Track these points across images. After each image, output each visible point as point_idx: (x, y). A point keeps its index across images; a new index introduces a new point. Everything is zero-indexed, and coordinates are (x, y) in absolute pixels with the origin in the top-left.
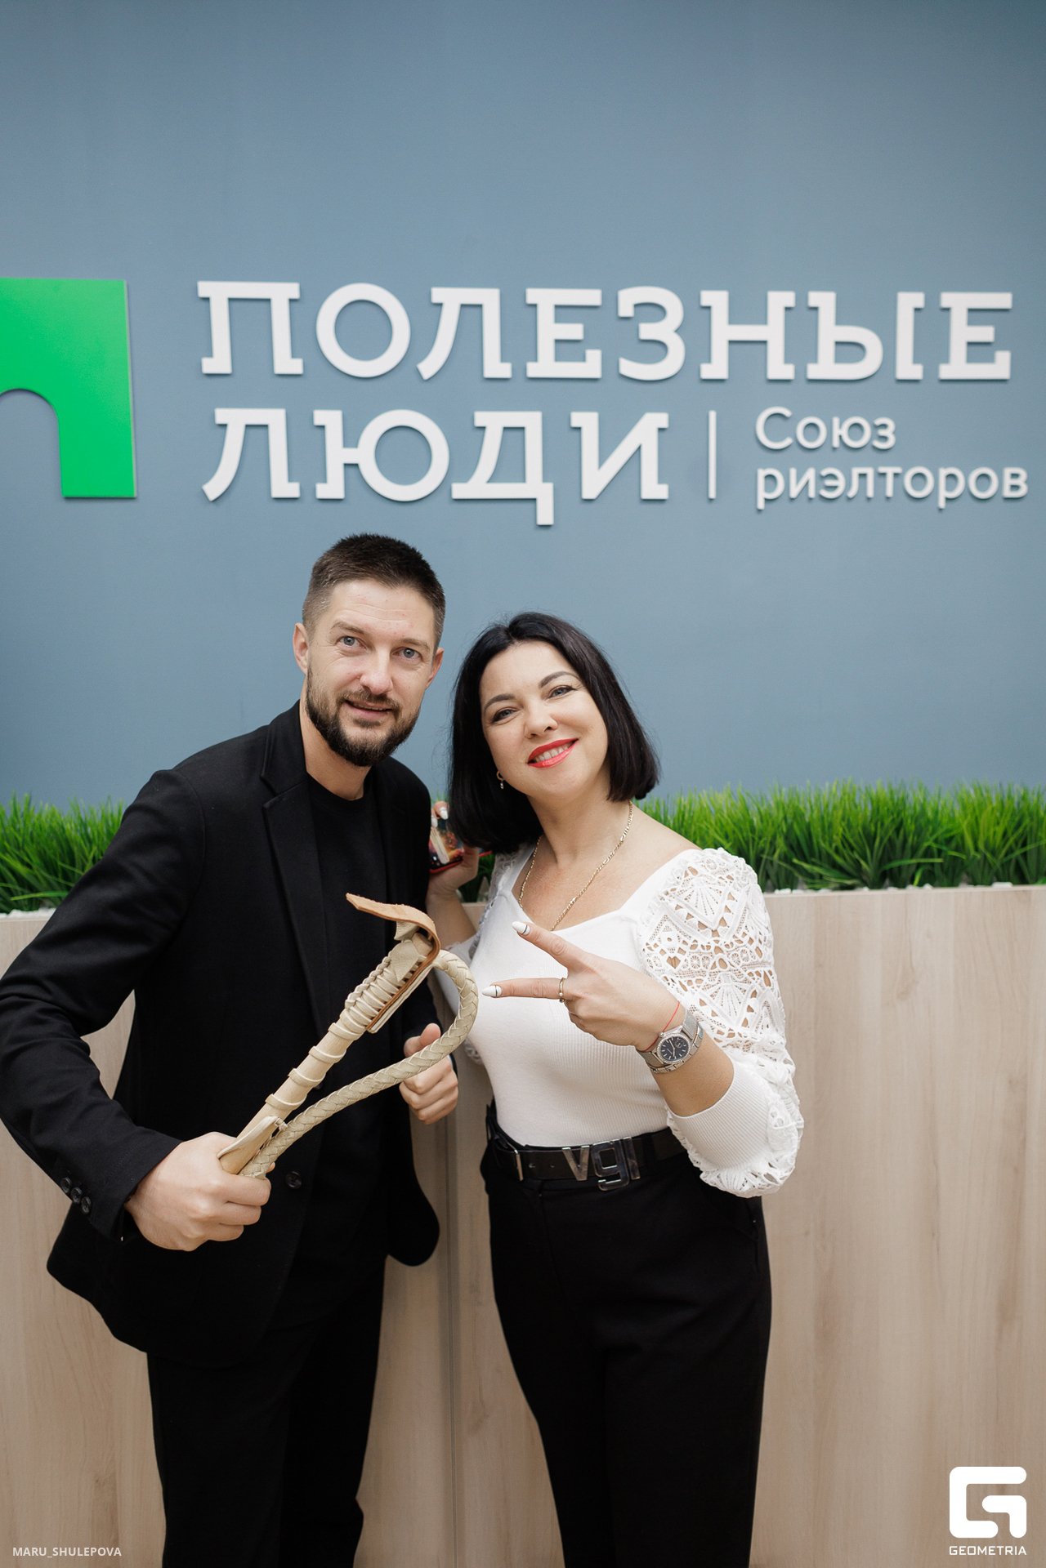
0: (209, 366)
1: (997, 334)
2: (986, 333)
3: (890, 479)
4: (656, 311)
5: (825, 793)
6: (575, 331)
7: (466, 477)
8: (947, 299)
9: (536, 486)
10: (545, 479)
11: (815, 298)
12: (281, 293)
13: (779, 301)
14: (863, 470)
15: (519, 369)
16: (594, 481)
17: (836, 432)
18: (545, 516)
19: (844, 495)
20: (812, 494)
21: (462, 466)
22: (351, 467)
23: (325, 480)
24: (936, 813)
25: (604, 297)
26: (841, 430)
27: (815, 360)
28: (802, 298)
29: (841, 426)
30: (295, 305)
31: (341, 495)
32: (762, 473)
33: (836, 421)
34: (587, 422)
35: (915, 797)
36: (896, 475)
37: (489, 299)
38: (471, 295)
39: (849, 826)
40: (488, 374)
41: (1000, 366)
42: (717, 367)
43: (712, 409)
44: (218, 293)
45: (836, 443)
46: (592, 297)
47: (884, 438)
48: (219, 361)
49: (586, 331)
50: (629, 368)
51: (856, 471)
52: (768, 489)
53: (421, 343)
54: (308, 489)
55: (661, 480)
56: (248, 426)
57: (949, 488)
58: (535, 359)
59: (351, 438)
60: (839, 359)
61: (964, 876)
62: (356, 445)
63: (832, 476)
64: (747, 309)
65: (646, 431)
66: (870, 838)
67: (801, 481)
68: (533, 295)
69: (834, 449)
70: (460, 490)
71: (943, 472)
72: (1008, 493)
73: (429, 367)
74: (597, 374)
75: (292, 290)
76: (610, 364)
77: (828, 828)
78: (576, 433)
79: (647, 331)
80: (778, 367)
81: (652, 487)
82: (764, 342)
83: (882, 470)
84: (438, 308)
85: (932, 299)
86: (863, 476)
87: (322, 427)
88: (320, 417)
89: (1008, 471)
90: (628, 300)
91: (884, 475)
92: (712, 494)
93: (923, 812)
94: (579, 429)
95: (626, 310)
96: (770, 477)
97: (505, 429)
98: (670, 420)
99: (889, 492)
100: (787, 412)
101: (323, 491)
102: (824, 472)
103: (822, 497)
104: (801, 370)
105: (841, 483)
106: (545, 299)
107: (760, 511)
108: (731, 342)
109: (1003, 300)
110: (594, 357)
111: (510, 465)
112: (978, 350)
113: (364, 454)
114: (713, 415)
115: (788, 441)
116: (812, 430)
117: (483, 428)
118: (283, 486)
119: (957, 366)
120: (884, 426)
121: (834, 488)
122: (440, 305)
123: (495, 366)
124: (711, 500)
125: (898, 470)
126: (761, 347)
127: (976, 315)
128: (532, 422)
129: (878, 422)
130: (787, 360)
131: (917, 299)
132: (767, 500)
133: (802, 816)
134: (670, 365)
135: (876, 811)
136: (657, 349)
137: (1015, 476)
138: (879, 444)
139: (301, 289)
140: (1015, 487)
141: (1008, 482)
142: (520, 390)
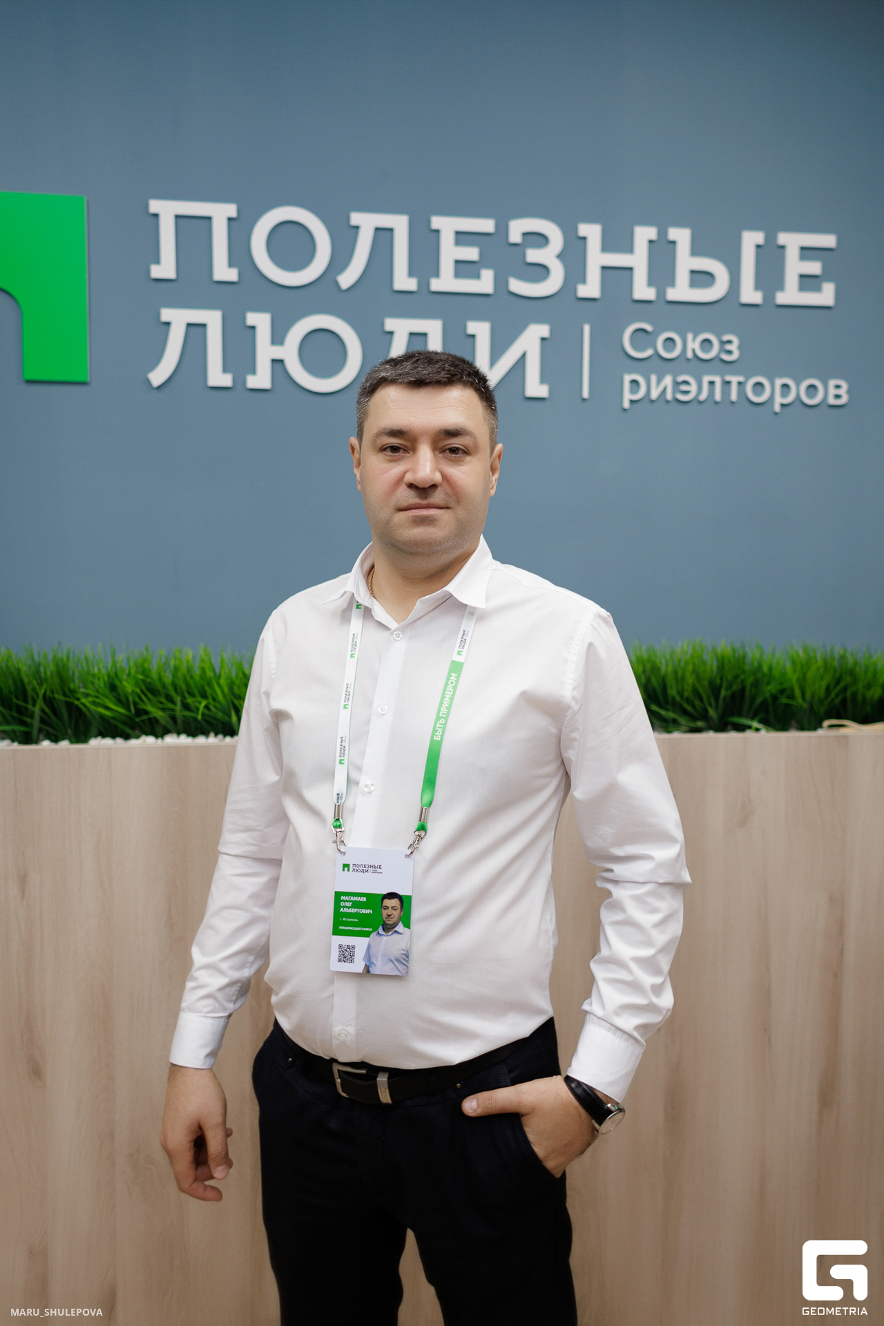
0: (157, 272)
1: (824, 268)
2: (814, 268)
3: (734, 387)
4: (539, 239)
5: (678, 650)
6: (471, 253)
8: (783, 238)
11: (675, 233)
12: (221, 213)
13: (644, 234)
14: (712, 378)
15: (424, 284)
17: (690, 346)
19: (696, 400)
20: (669, 396)
22: (278, 363)
23: (254, 373)
24: (770, 669)
25: (497, 226)
26: (694, 345)
27: (674, 286)
28: (662, 233)
29: (694, 340)
30: (233, 223)
31: (266, 384)
33: (690, 336)
34: (481, 330)
35: (753, 654)
36: (740, 383)
37: (400, 224)
38: (385, 220)
39: (698, 678)
40: (397, 287)
41: (826, 295)
42: (591, 288)
43: (587, 323)
44: (166, 210)
45: (690, 355)
46: (486, 225)
47: (730, 352)
48: (165, 268)
49: (481, 254)
50: (516, 286)
51: (706, 379)
52: (632, 392)
53: (340, 259)
54: (239, 380)
55: (542, 382)
56: (189, 325)
57: (784, 395)
58: (437, 276)
59: (278, 338)
60: (693, 285)
61: (794, 723)
62: (282, 344)
63: (686, 382)
64: (617, 240)
65: (531, 339)
66: (715, 690)
67: (660, 386)
68: (437, 222)
69: (688, 360)
71: (779, 382)
72: (832, 401)
73: (347, 279)
74: (490, 290)
75: (231, 210)
76: (500, 282)
77: (680, 680)
78: (470, 340)
79: (533, 255)
80: (642, 290)
81: (535, 387)
82: (631, 269)
83: (728, 378)
84: (355, 230)
85: (771, 237)
86: (713, 383)
87: (253, 328)
88: (252, 318)
89: (832, 383)
90: (517, 229)
91: (729, 383)
93: (760, 667)
94: (473, 336)
95: (515, 236)
96: (634, 382)
97: (411, 334)
98: (552, 331)
99: (734, 398)
100: (649, 328)
101: (253, 382)
102: (681, 378)
103: (678, 400)
104: (661, 293)
105: (693, 388)
106: (447, 226)
107: (625, 410)
108: (604, 268)
109: (829, 241)
110: (488, 276)
112: (808, 282)
113: (289, 352)
114: (587, 329)
115: (649, 352)
116: (669, 343)
117: (391, 333)
118: (217, 376)
119: (790, 295)
120: (730, 342)
121: (687, 392)
122: (357, 227)
123: (403, 281)
124: (584, 400)
125: (741, 379)
126: (628, 272)
127: (807, 252)
128: (434, 329)
129: (726, 338)
130: (650, 285)
131: (758, 237)
132: (632, 402)
133: (659, 669)
134: (552, 285)
135: (721, 666)
136: (541, 271)
137: (838, 387)
138: (725, 357)
139: (239, 211)
140: (838, 396)
141: (832, 391)
142: (424, 301)
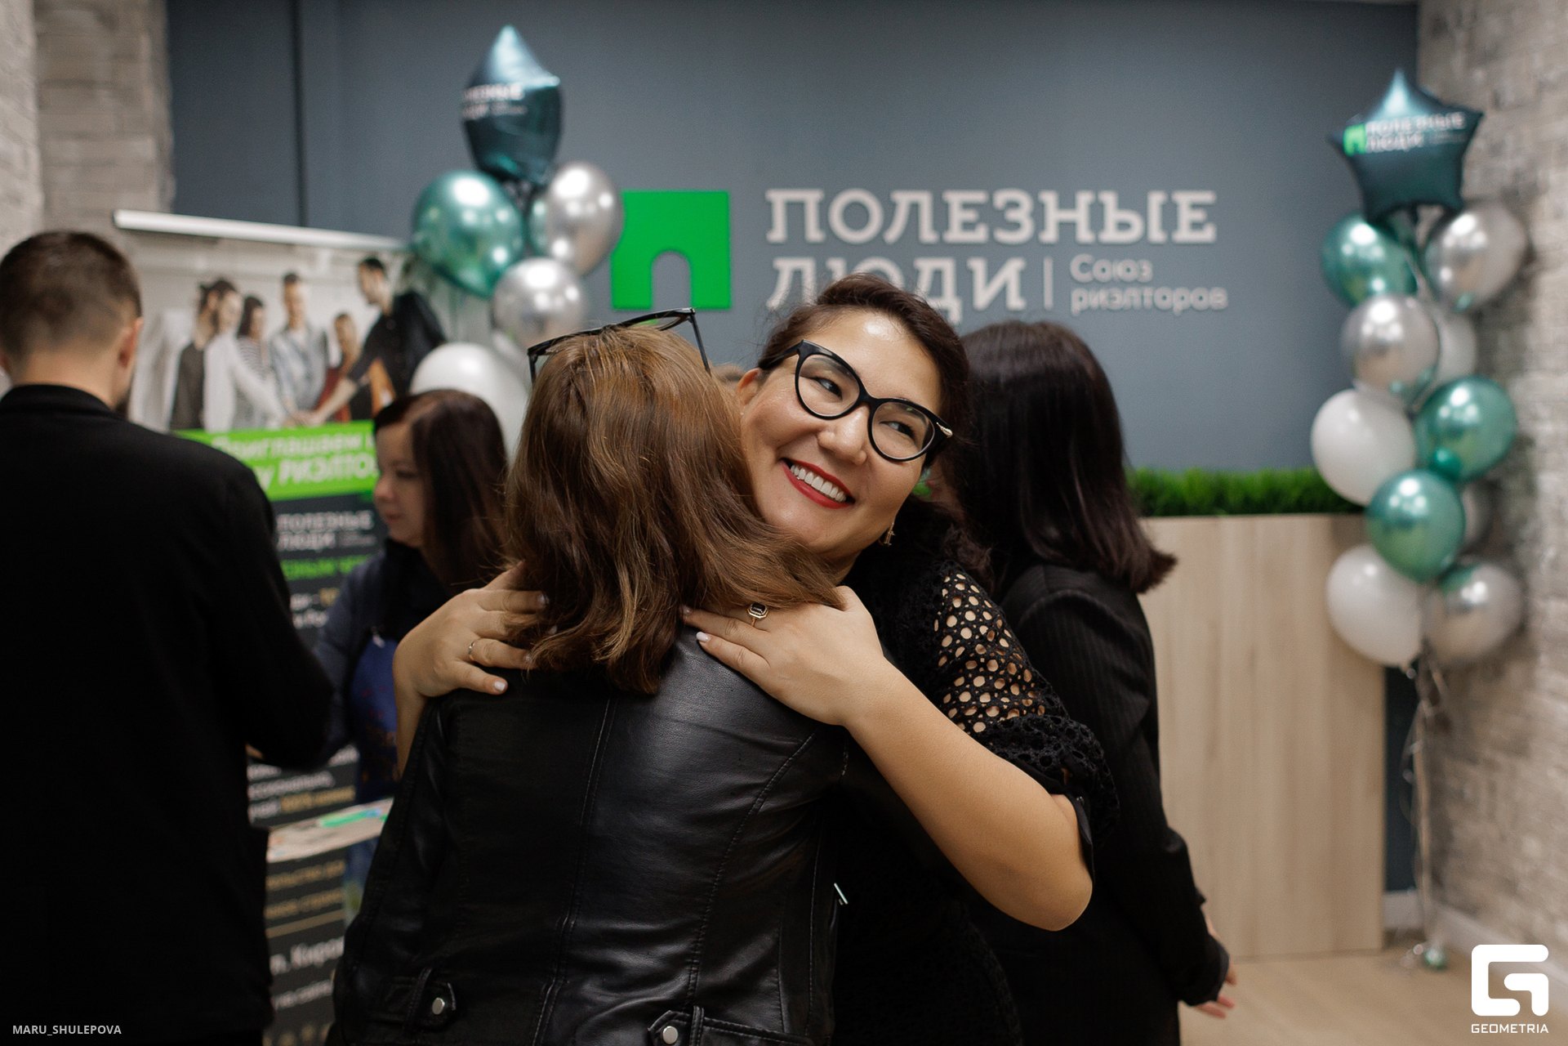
1: (1207, 217)
2: (1201, 216)
3: (1147, 299)
4: (1014, 205)
6: (971, 216)
8: (1179, 197)
9: (949, 301)
10: (954, 298)
11: (1105, 197)
12: (813, 197)
13: (1084, 199)
14: (1131, 295)
15: (940, 238)
16: (981, 298)
17: (1114, 270)
19: (1121, 308)
25: (988, 198)
27: (1104, 232)
28: (1097, 197)
30: (820, 202)
32: (1074, 295)
34: (978, 266)
36: (1151, 297)
37: (926, 199)
38: (915, 197)
40: (923, 240)
41: (1209, 234)
42: (1050, 235)
43: (1048, 259)
44: (778, 198)
46: (981, 197)
47: (1145, 277)
49: (978, 216)
50: (1001, 237)
51: (1127, 295)
52: (1077, 305)
53: (887, 224)
55: (1019, 298)
56: (793, 269)
57: (1181, 303)
58: (949, 232)
60: (1117, 231)
63: (1116, 298)
64: (1067, 203)
65: (1012, 270)
68: (949, 197)
69: (1115, 282)
71: (1177, 296)
72: (1213, 307)
73: (893, 234)
74: (983, 240)
75: (819, 196)
76: (990, 234)
78: (972, 272)
79: (1012, 215)
80: (1084, 236)
82: (1076, 222)
84: (897, 204)
85: (1169, 197)
88: (832, 264)
90: (1001, 198)
94: (974, 269)
95: (999, 204)
96: (1080, 297)
97: (933, 269)
98: (1025, 265)
99: (1147, 306)
100: (1089, 261)
103: (1108, 309)
104: (1096, 238)
106: (955, 198)
107: (1073, 316)
108: (1058, 222)
109: (1210, 198)
110: (982, 231)
111: (936, 290)
112: (1196, 226)
114: (1046, 261)
115: (1089, 278)
116: (1103, 271)
117: (920, 270)
119: (1184, 234)
121: (1116, 304)
122: (898, 202)
123: (927, 236)
126: (1074, 224)
127: (1195, 206)
128: (947, 266)
130: (1088, 232)
131: (1161, 197)
134: (1024, 235)
136: (1015, 226)
137: (1220, 298)
139: (825, 195)
140: (1220, 304)
142: (941, 249)
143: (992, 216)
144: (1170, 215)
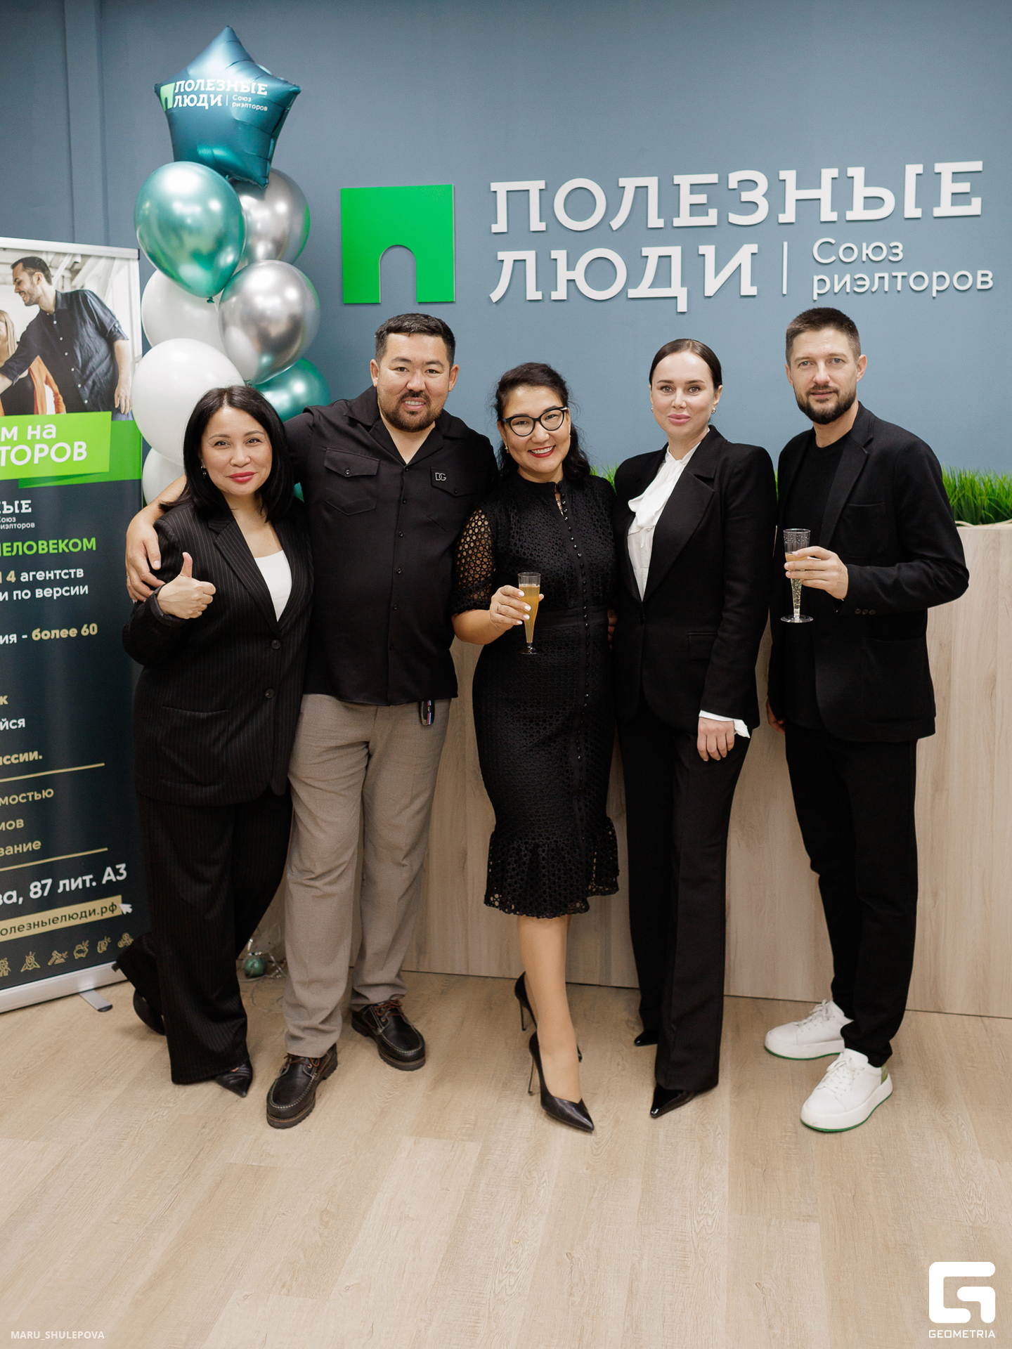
0: (495, 228)
1: (972, 187)
2: (965, 187)
3: (899, 279)
4: (753, 184)
6: (702, 198)
7: (636, 286)
8: (938, 167)
9: (677, 290)
10: (682, 286)
11: (851, 171)
12: (535, 186)
13: (828, 174)
14: (881, 275)
15: (669, 222)
16: (712, 285)
17: (865, 252)
18: (682, 306)
19: (869, 290)
20: (848, 290)
21: (634, 278)
22: (571, 282)
23: (556, 290)
25: (719, 178)
26: (867, 251)
27: (851, 209)
28: (843, 172)
29: (867, 249)
30: (543, 192)
31: (565, 297)
32: (816, 278)
33: (864, 245)
34: (708, 251)
36: (903, 277)
37: (652, 183)
38: (641, 181)
40: (650, 226)
41: (975, 207)
42: (789, 216)
43: (785, 241)
44: (501, 188)
45: (864, 258)
46: (713, 178)
47: (897, 254)
48: (500, 225)
49: (708, 198)
50: (734, 218)
51: (877, 275)
52: (819, 288)
53: (613, 208)
54: (546, 295)
55: (752, 284)
56: (514, 261)
57: (939, 284)
58: (679, 217)
59: (571, 266)
60: (866, 207)
62: (574, 270)
63: (864, 279)
64: (808, 180)
65: (744, 256)
67: (841, 282)
68: (678, 179)
69: (864, 262)
70: (632, 293)
71: (935, 275)
72: (979, 286)
73: (616, 223)
74: (715, 223)
75: (541, 184)
76: (722, 217)
78: (702, 258)
79: (746, 196)
80: (827, 214)
81: (747, 288)
82: (819, 199)
83: (894, 274)
84: (622, 189)
85: (929, 168)
86: (883, 277)
87: (556, 259)
88: (554, 254)
89: (980, 273)
90: (734, 179)
91: (896, 277)
92: (785, 292)
94: (703, 256)
95: (733, 184)
96: (823, 280)
97: (659, 257)
98: (759, 248)
99: (899, 288)
100: (833, 241)
101: (555, 295)
102: (856, 277)
103: (854, 291)
104: (842, 215)
105: (867, 283)
106: (685, 181)
108: (797, 200)
109: (977, 166)
110: (713, 213)
111: (663, 277)
112: (958, 198)
113: (578, 274)
114: (785, 244)
115: (833, 258)
116: (848, 251)
117: (647, 257)
118: (533, 293)
119: (945, 208)
120: (897, 247)
121: (864, 285)
122: (624, 187)
123: (654, 221)
124: (784, 295)
125: (905, 274)
126: (818, 202)
127: (957, 176)
128: (675, 252)
129: (892, 245)
130: (833, 210)
131: (919, 168)
132: (819, 295)
134: (760, 215)
136: (751, 206)
137: (987, 275)
138: (892, 258)
139: (546, 183)
140: (987, 282)
141: (980, 279)
142: (668, 234)
143: (722, 197)
144: (928, 188)
